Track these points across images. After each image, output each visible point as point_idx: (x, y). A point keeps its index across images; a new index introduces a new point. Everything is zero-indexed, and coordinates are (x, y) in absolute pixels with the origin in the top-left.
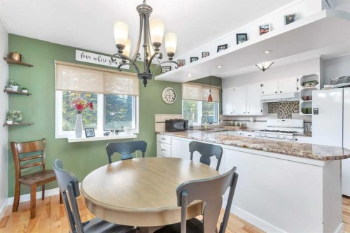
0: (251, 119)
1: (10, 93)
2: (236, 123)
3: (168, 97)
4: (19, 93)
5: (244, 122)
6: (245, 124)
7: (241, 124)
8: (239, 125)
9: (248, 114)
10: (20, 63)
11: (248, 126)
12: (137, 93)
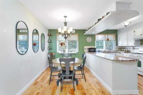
0: (131, 48)
1: (49, 42)
2: (124, 50)
3: (89, 40)
4: (50, 42)
5: (128, 49)
6: (129, 50)
7: (126, 50)
8: (126, 51)
9: (128, 46)
10: (50, 35)
11: (131, 51)
12: (78, 40)
